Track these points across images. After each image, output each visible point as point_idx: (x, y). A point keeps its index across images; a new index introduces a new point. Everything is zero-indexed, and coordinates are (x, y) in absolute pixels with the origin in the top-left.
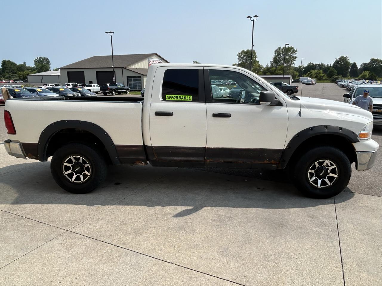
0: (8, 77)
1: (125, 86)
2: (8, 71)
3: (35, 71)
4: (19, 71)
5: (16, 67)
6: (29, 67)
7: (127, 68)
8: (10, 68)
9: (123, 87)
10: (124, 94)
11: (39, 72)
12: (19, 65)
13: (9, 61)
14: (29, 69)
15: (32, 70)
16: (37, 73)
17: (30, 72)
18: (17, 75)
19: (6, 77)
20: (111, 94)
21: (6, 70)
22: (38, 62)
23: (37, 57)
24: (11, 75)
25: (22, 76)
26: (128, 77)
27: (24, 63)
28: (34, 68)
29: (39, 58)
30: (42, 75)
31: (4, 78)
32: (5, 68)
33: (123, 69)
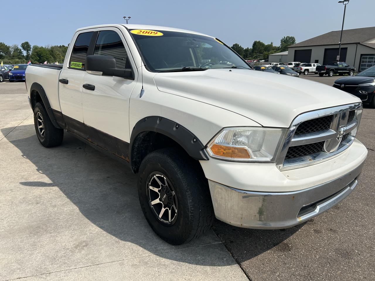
0: (255, 57)
1: (349, 66)
2: (257, 51)
3: (279, 51)
4: (265, 51)
5: (264, 48)
6: (275, 47)
7: (364, 44)
8: (259, 48)
9: (346, 66)
10: (346, 75)
11: (281, 51)
12: (267, 46)
13: (259, 42)
14: (275, 49)
15: (277, 50)
16: (280, 52)
17: (274, 52)
18: (262, 55)
19: (254, 57)
20: (327, 75)
21: (255, 51)
22: (285, 41)
23: (284, 37)
24: (258, 55)
25: (266, 55)
26: (362, 55)
27: (271, 43)
28: (279, 47)
29: (286, 37)
30: (282, 55)
31: (252, 57)
32: (255, 48)
33: (358, 45)
